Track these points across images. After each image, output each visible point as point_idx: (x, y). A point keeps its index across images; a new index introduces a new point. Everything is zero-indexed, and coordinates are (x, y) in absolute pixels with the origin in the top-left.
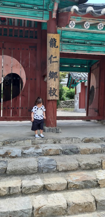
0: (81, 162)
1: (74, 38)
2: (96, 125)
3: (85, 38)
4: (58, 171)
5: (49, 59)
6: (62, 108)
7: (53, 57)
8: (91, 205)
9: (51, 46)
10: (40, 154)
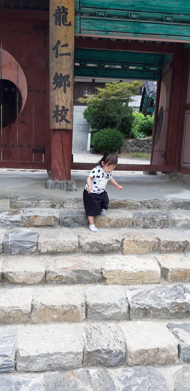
0: (84, 240)
1: (106, 6)
2: (160, 181)
3: (129, 6)
4: (39, 253)
5: (53, 50)
6: (130, 152)
7: (61, 44)
8: (75, 311)
9: (58, 22)
10: (17, 224)
